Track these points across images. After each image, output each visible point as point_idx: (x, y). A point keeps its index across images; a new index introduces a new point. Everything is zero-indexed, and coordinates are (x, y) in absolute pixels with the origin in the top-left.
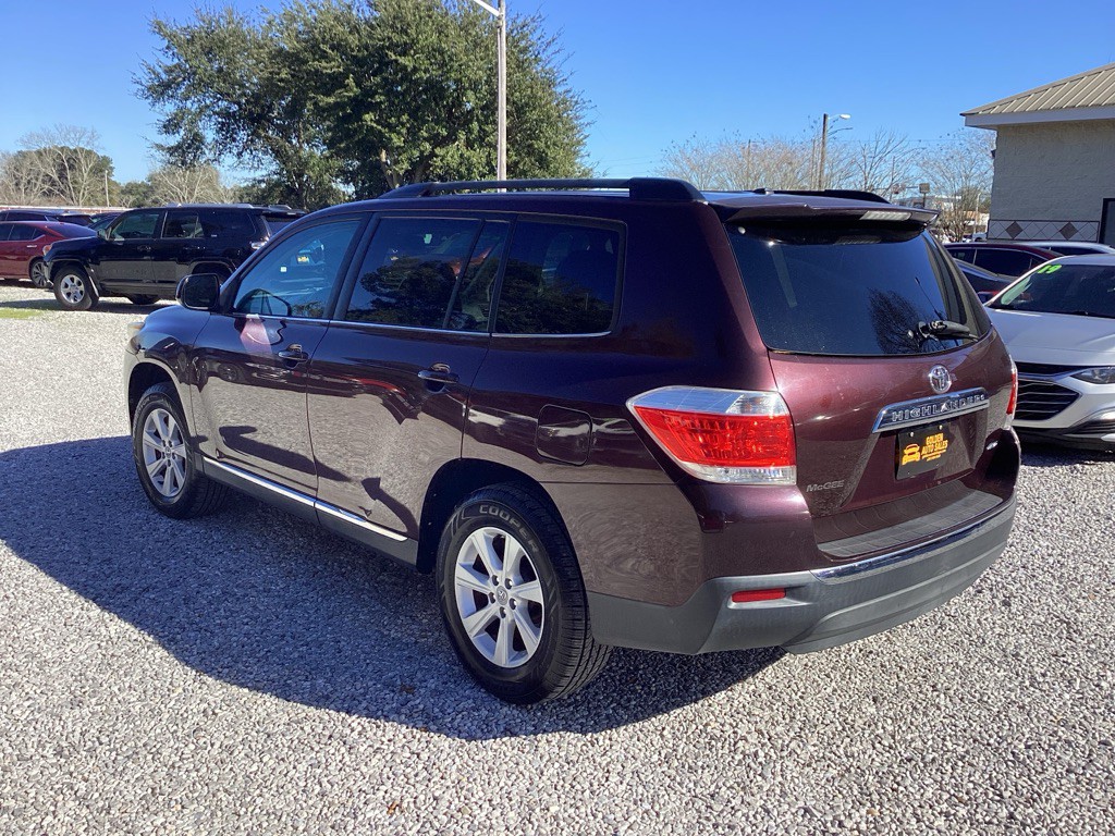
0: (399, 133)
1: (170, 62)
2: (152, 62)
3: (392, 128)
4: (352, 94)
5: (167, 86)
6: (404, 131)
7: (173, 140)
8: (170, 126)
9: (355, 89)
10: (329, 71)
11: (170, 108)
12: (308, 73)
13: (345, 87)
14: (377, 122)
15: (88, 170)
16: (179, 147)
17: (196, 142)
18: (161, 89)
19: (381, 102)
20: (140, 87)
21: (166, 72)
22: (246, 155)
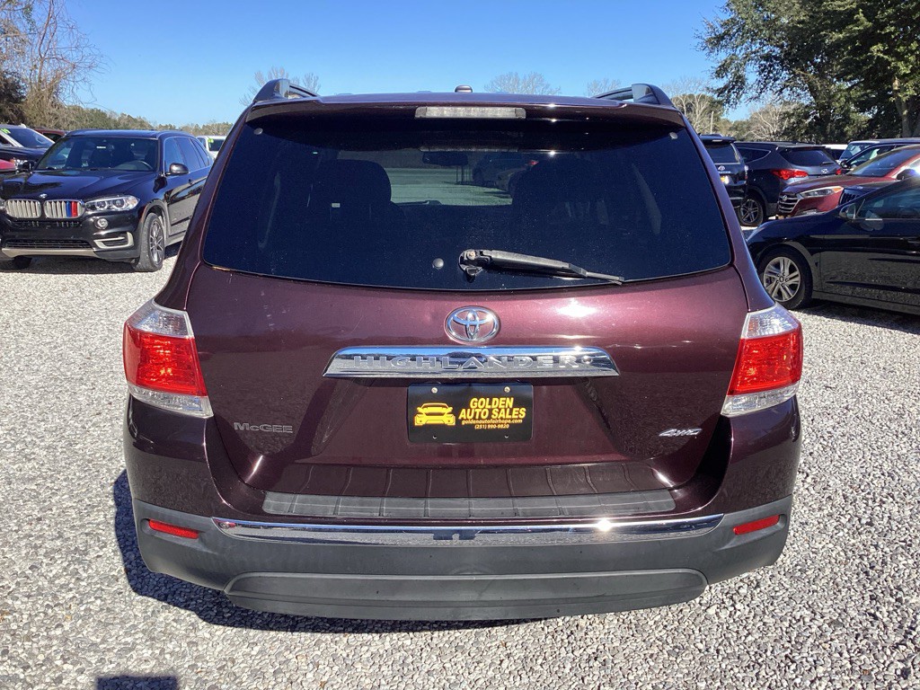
0: (906, 61)
1: (726, 17)
2: (711, 19)
3: (900, 57)
4: (861, 28)
5: (720, 38)
6: (912, 58)
7: (721, 83)
8: (721, 71)
9: (866, 23)
10: (842, 9)
11: (723, 56)
12: (827, 13)
13: (856, 22)
14: (885, 52)
15: (701, 112)
16: (725, 88)
17: (739, 82)
18: (717, 41)
19: (891, 33)
20: (701, 41)
21: (722, 26)
22: (786, 92)
